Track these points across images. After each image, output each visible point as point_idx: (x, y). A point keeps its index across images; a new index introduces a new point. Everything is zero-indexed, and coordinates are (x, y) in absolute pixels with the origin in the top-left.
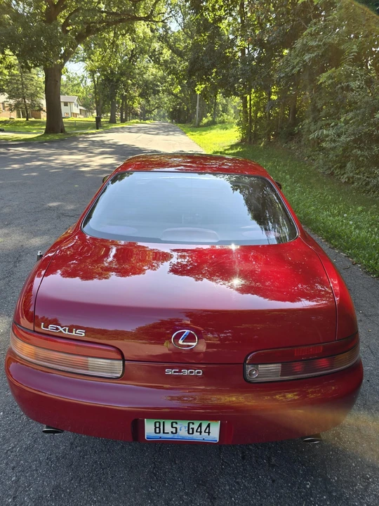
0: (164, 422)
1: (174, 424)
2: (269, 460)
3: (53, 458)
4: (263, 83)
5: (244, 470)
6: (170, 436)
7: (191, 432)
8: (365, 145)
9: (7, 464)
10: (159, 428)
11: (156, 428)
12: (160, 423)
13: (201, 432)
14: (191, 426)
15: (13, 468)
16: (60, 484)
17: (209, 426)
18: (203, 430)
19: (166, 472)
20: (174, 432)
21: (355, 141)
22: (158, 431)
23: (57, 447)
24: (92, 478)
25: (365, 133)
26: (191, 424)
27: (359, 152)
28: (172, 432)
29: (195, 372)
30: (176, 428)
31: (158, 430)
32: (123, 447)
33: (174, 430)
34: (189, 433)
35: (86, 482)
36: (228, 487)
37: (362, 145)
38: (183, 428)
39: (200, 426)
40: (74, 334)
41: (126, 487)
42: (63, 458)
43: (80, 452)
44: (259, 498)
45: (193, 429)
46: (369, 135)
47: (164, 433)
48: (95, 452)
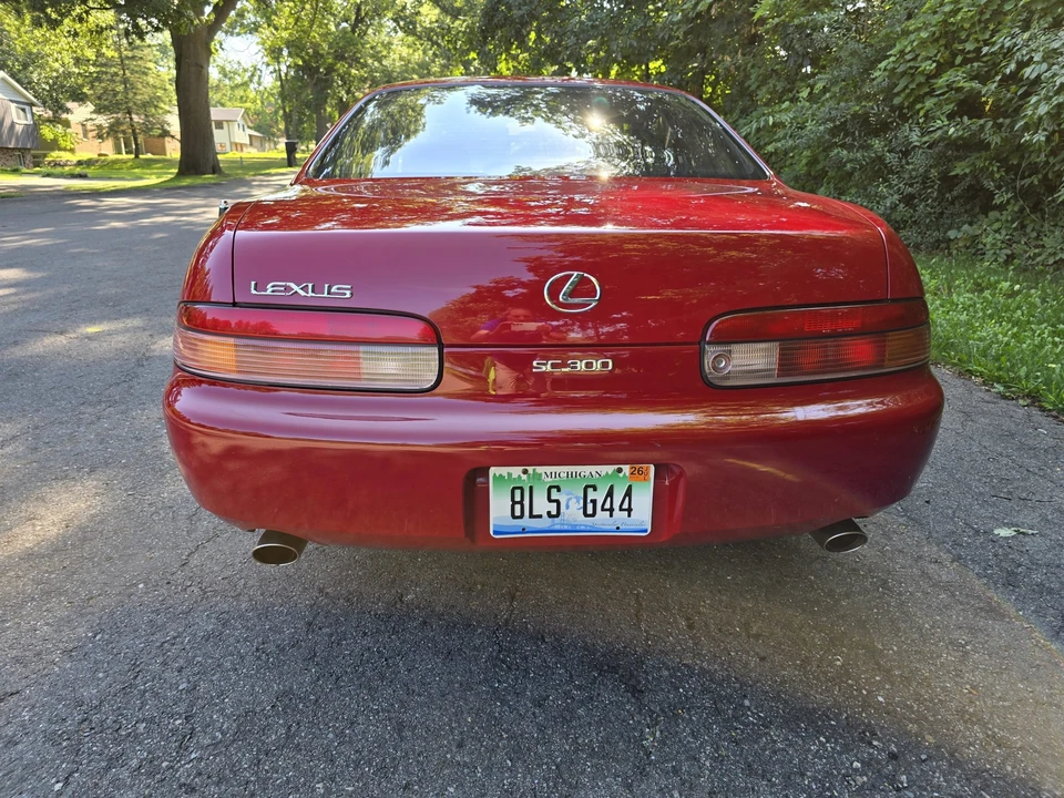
0: (531, 488)
1: (554, 491)
2: (746, 626)
3: (271, 648)
4: (635, 44)
5: (696, 644)
6: (545, 523)
7: (590, 511)
8: (854, 140)
9: (164, 664)
10: (521, 503)
11: (514, 503)
12: (522, 489)
13: (611, 510)
14: (591, 495)
15: (180, 670)
16: (291, 688)
17: (628, 493)
18: (616, 506)
19: (526, 658)
20: (554, 512)
21: (833, 132)
22: (518, 513)
23: (275, 630)
24: (363, 673)
25: (855, 115)
26: (590, 490)
27: (845, 152)
28: (549, 513)
29: (597, 366)
30: (558, 502)
31: (518, 507)
32: (425, 623)
33: (553, 508)
34: (586, 515)
35: (351, 680)
36: (666, 673)
37: (848, 140)
38: (573, 503)
39: (610, 494)
40: (326, 295)
41: (443, 684)
42: (293, 646)
43: (332, 635)
44: (737, 685)
45: (594, 502)
46: (862, 119)
47: (531, 516)
48: (365, 634)
